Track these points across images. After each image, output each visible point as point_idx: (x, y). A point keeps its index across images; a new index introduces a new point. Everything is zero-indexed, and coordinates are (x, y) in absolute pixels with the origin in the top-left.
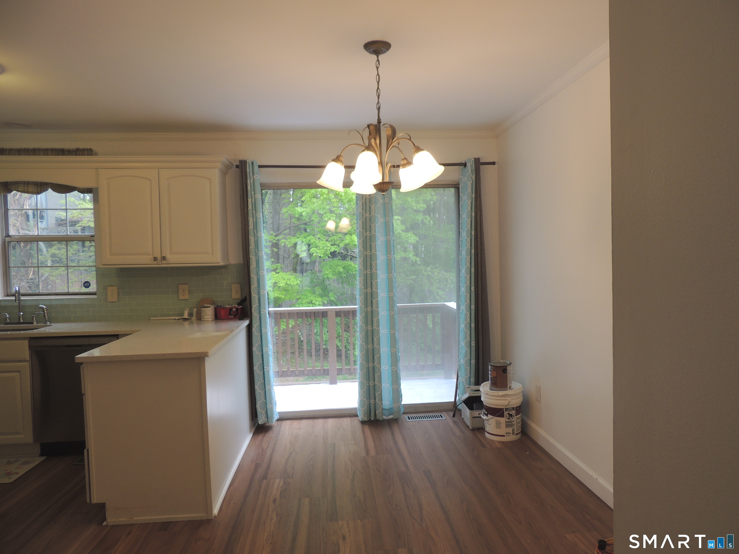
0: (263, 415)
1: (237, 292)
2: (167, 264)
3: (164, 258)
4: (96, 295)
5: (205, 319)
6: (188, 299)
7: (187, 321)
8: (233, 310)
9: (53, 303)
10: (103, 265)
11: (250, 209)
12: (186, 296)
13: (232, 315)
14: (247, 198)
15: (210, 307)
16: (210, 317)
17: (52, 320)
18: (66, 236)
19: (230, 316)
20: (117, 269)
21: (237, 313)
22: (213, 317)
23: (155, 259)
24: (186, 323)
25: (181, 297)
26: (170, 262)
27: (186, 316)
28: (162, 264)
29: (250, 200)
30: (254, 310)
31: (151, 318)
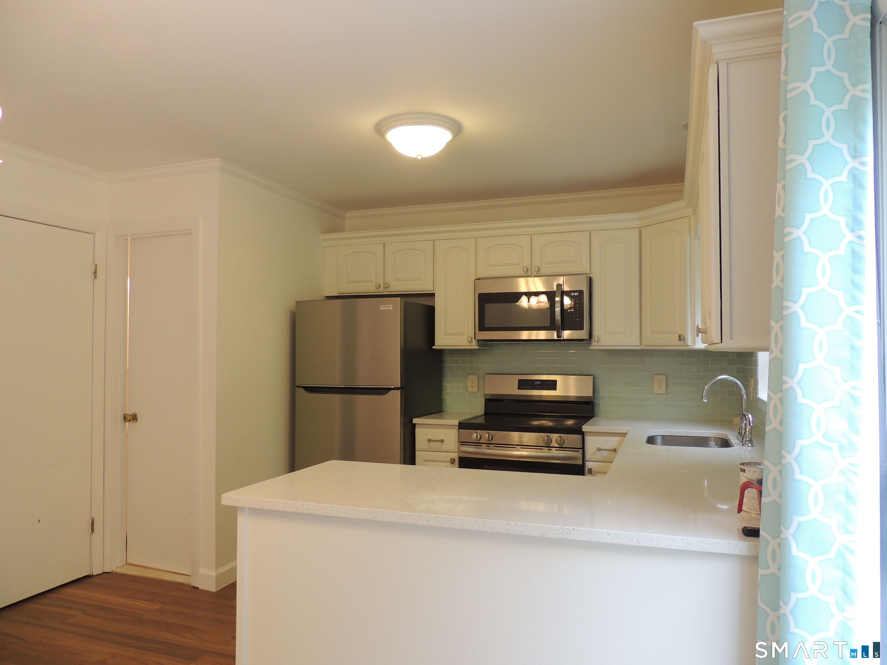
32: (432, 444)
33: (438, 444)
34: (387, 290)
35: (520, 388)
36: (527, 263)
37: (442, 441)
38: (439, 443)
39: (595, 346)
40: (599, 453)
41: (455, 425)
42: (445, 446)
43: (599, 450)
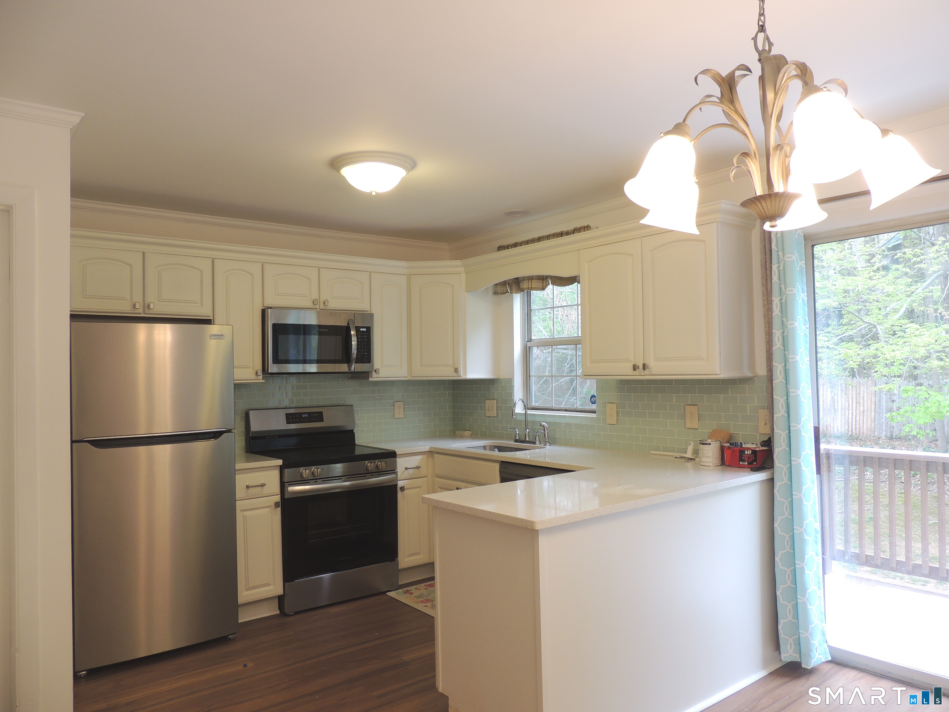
0: (789, 647)
1: (766, 424)
2: (652, 375)
3: (644, 367)
4: (595, 413)
5: (703, 462)
6: (697, 427)
7: (690, 462)
8: (746, 452)
9: (558, 420)
10: (585, 376)
11: (775, 281)
12: (695, 424)
13: (744, 461)
14: (771, 263)
15: (710, 444)
16: (711, 460)
17: (553, 441)
18: (576, 338)
19: (741, 463)
20: (617, 380)
21: (754, 458)
22: (718, 461)
23: (635, 368)
24: (690, 464)
25: (688, 425)
26: (654, 373)
27: (689, 455)
28: (645, 375)
29: (775, 267)
30: (776, 457)
31: (651, 452)
32: (251, 490)
33: (258, 490)
34: (148, 311)
35: (288, 422)
36: (315, 296)
37: (263, 485)
38: (260, 488)
39: (374, 378)
40: (406, 472)
41: (275, 466)
42: (266, 490)
43: (406, 469)
